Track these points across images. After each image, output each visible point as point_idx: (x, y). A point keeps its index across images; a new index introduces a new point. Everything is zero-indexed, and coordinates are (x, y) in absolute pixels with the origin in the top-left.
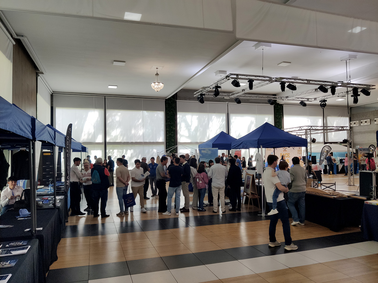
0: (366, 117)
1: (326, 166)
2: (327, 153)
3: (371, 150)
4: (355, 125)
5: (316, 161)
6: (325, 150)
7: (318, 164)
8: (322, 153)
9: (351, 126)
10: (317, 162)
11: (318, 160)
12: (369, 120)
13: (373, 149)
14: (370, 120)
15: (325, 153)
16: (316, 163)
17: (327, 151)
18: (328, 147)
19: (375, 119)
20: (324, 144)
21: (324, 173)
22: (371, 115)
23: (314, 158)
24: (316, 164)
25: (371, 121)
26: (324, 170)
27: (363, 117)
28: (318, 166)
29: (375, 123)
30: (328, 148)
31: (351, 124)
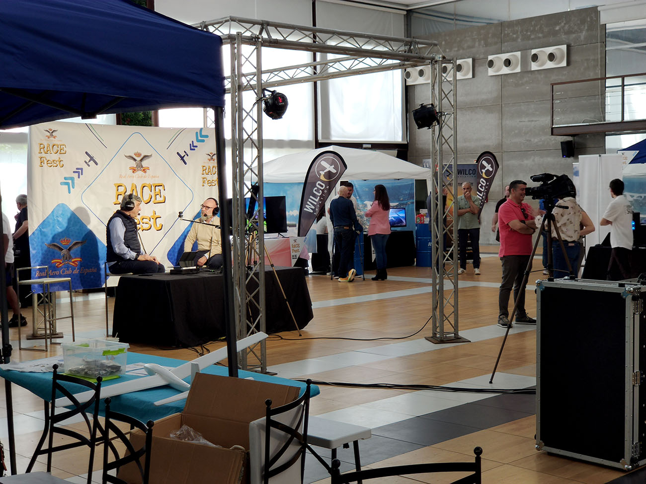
0: (461, 51)
1: (322, 239)
2: (330, 186)
3: (484, 171)
4: (421, 80)
5: (283, 217)
6: (322, 173)
7: (292, 232)
8: (308, 185)
9: (410, 82)
10: (288, 222)
11: (292, 213)
12: (470, 60)
13: (488, 167)
14: (474, 61)
15: (320, 186)
16: (286, 225)
17: (329, 175)
18: (331, 156)
19: (490, 58)
20: (316, 148)
21: (314, 269)
22: (477, 44)
23: (276, 207)
24: (286, 231)
25: (477, 65)
26: (313, 255)
27: (451, 50)
28: (292, 242)
29: (491, 72)
30: (332, 163)
31: (408, 75)
